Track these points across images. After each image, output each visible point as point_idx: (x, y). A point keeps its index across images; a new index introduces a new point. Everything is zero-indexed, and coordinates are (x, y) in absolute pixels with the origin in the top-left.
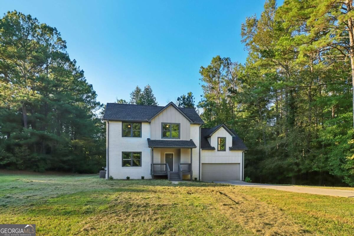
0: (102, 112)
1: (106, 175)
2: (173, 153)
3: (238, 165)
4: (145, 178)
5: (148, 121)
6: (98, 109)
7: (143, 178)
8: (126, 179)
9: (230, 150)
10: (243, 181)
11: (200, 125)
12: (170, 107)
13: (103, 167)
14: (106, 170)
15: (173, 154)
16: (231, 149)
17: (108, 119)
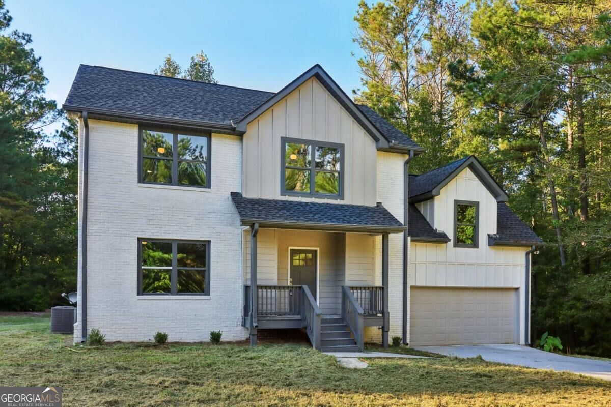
0: (62, 132)
1: (75, 325)
2: (318, 249)
3: (512, 294)
4: (223, 339)
5: (234, 129)
6: (52, 122)
7: (216, 338)
8: (153, 341)
9: (489, 245)
10: (527, 345)
11: (407, 157)
12: (309, 84)
13: (63, 295)
14: (75, 305)
15: (316, 251)
16: (494, 241)
17: (85, 109)
